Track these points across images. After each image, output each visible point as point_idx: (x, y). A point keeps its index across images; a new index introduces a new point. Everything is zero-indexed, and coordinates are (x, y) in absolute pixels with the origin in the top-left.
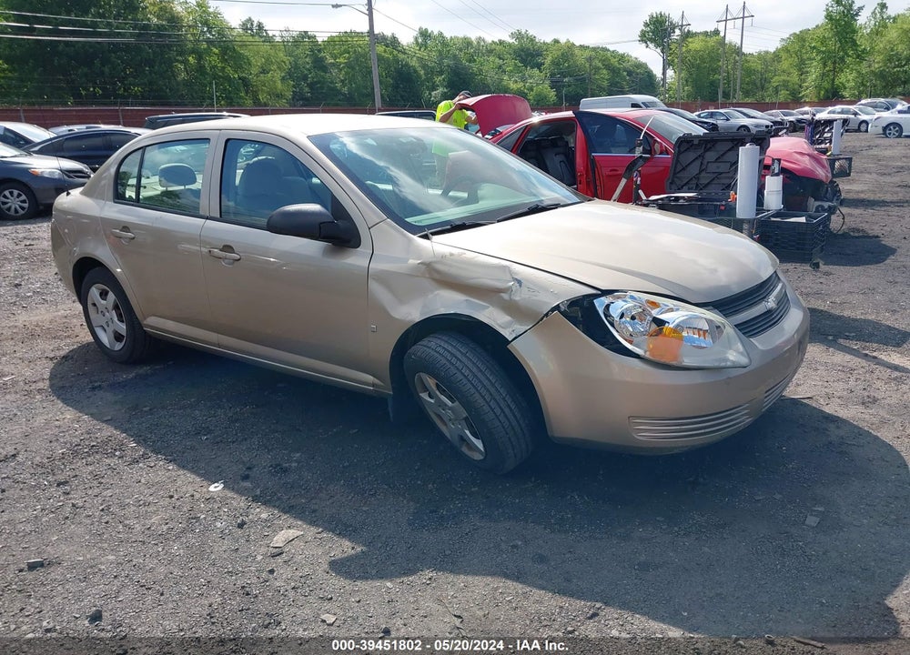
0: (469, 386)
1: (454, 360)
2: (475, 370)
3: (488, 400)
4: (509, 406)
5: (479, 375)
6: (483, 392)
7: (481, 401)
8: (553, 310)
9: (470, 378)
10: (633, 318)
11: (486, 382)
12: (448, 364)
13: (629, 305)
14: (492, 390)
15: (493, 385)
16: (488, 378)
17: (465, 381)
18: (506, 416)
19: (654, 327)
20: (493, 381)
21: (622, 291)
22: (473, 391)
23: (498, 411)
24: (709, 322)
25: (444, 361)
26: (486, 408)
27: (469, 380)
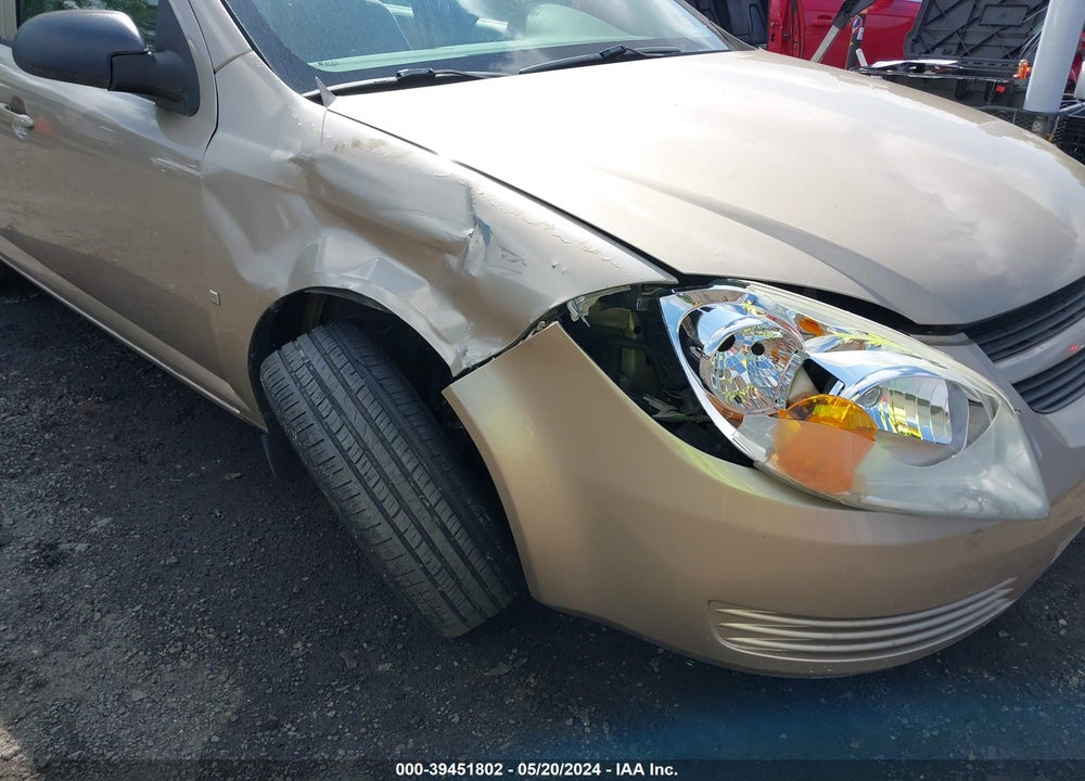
0: (347, 475)
1: (325, 407)
2: (369, 437)
3: (391, 512)
4: (443, 528)
5: (378, 450)
6: (381, 491)
7: (371, 514)
8: (549, 317)
9: (354, 455)
10: (758, 349)
11: (390, 468)
12: (309, 414)
13: (749, 322)
14: (405, 489)
15: (407, 476)
16: (397, 461)
17: (339, 462)
18: (433, 548)
19: (805, 384)
20: (410, 467)
21: (735, 281)
22: (355, 487)
23: (414, 537)
24: (953, 387)
25: (303, 407)
26: (384, 530)
27: (349, 462)
